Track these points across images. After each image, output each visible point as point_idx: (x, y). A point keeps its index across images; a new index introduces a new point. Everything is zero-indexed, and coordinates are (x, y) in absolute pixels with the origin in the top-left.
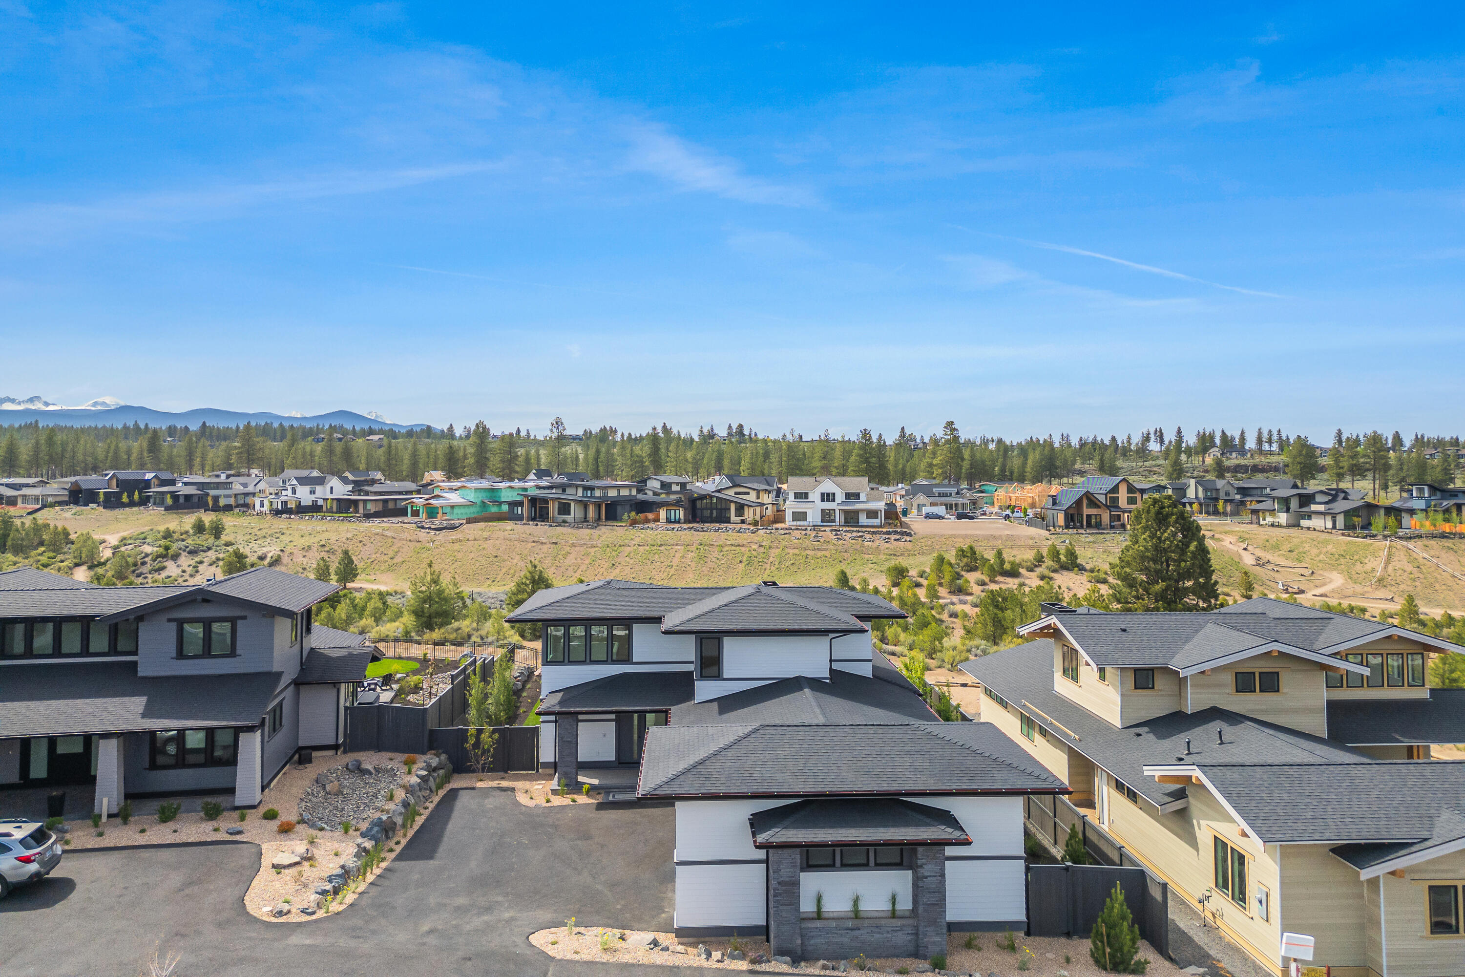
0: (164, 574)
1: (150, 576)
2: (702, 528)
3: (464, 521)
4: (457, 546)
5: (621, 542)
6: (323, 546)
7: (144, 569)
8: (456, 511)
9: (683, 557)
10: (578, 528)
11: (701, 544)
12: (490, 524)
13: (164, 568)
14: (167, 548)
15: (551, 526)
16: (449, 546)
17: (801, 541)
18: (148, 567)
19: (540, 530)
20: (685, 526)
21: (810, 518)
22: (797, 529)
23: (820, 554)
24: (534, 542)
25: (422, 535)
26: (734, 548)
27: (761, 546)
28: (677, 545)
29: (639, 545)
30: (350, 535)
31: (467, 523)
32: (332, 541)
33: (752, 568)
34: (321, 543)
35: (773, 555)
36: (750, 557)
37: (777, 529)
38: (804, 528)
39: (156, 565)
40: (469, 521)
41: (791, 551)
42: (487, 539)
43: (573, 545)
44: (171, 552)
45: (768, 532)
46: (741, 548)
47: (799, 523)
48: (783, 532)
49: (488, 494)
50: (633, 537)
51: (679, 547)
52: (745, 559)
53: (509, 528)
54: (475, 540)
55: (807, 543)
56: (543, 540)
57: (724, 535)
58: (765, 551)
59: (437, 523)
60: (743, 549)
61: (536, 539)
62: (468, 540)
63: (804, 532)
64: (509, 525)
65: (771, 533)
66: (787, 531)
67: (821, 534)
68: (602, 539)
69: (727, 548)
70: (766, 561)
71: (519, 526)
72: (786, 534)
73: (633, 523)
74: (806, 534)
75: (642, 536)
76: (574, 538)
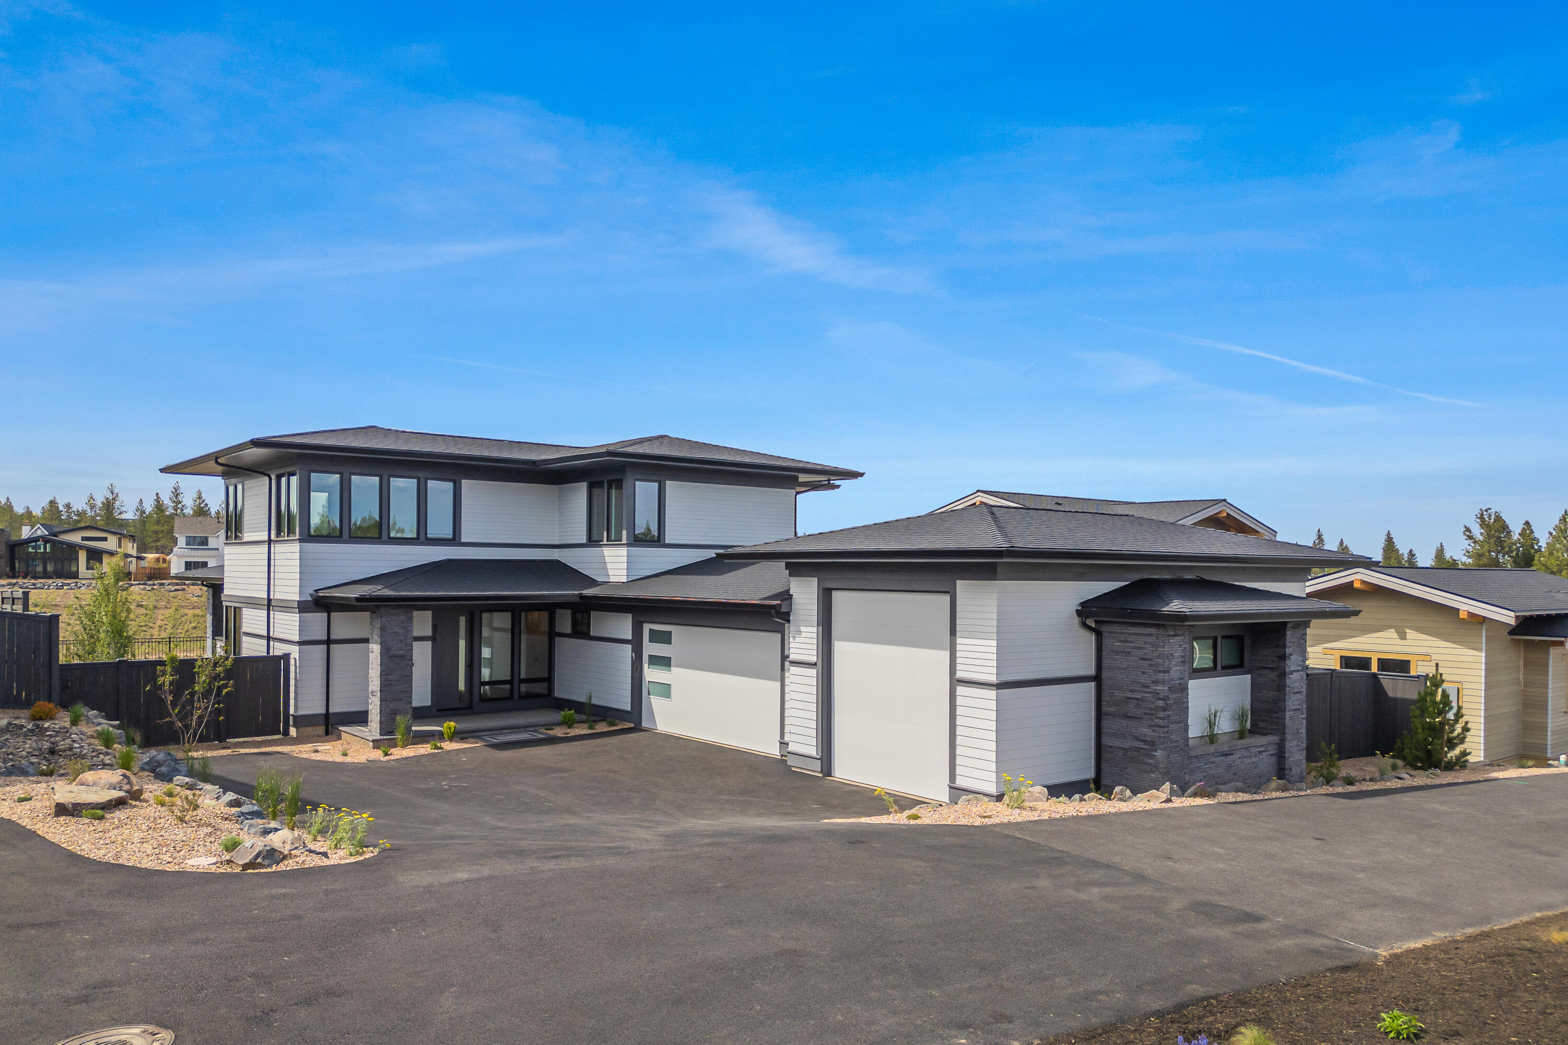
2: (34, 584)
35: (161, 617)
37: (161, 584)
41: (190, 612)
45: (148, 588)
48: (172, 588)
58: (147, 612)
70: (152, 625)
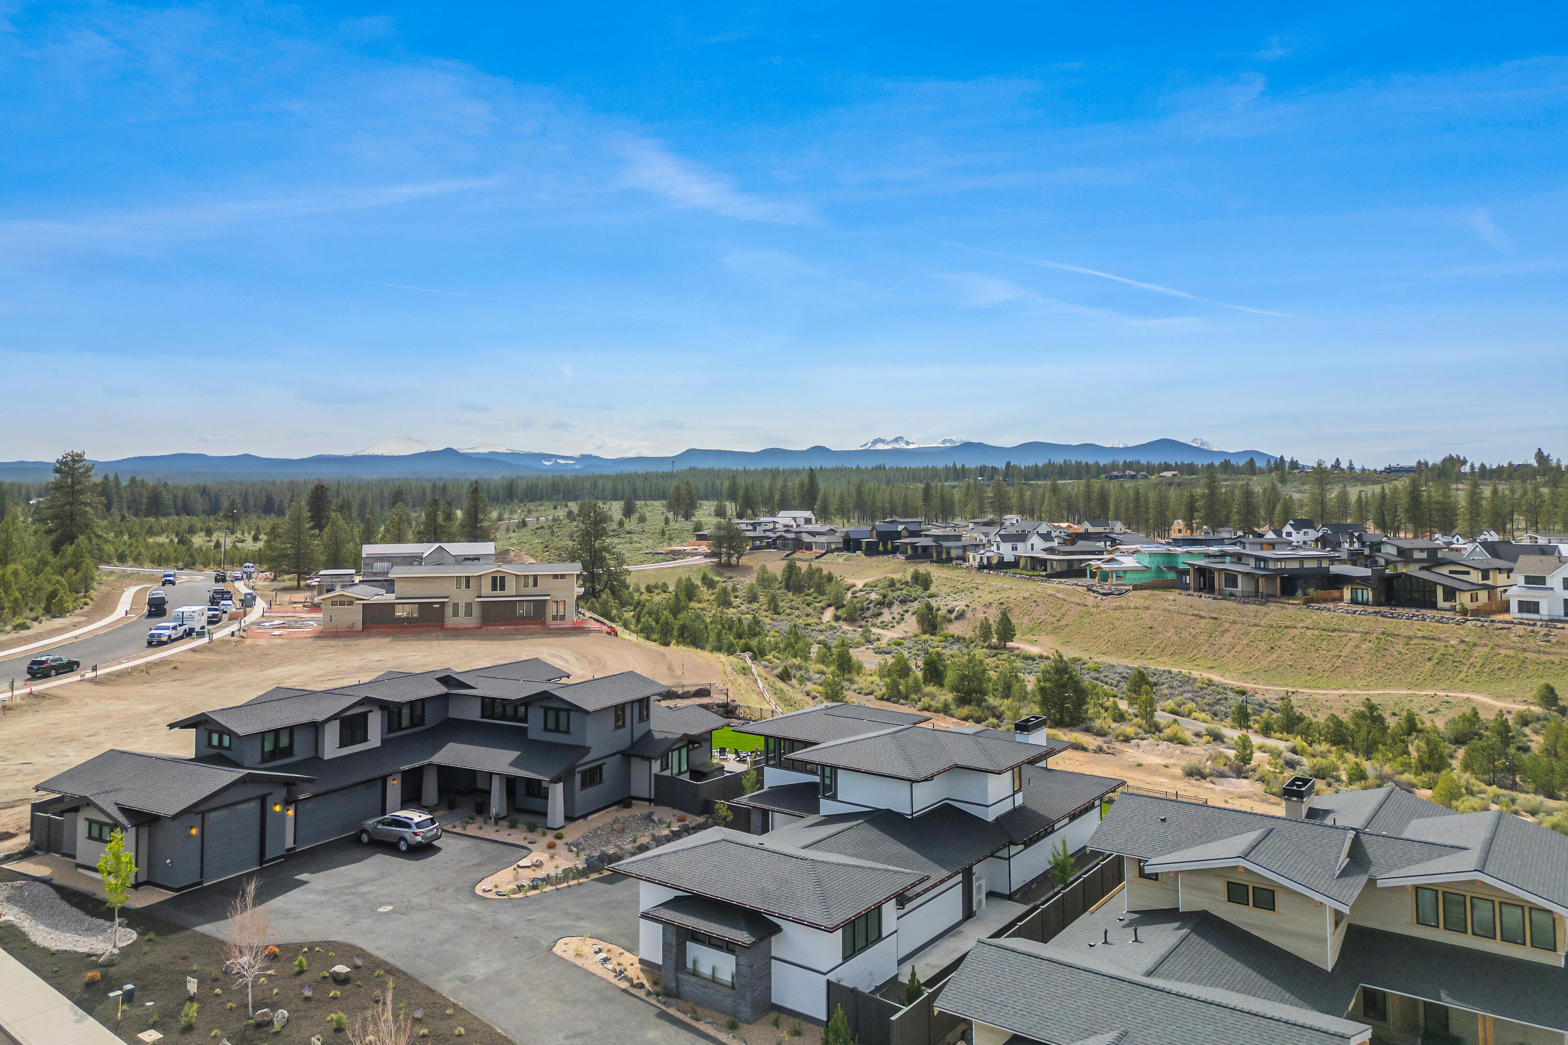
0: (881, 619)
1: (870, 620)
2: (1392, 614)
3: (1131, 588)
4: (1117, 614)
5: (1288, 623)
6: (1002, 603)
7: (868, 614)
8: (1128, 576)
9: (1356, 647)
10: (1244, 602)
11: (1384, 633)
12: (1156, 592)
13: (880, 614)
14: (885, 597)
15: (1215, 599)
16: (1111, 612)
17: (1522, 640)
18: (871, 612)
19: (1203, 602)
20: (1370, 609)
21: (1544, 610)
22: (1521, 623)
23: (1545, 658)
24: (1194, 615)
25: (1091, 599)
26: (1425, 641)
27: (1462, 642)
28: (1354, 632)
29: (1308, 628)
30: (1027, 595)
31: (1134, 590)
32: (1011, 600)
33: (1443, 669)
34: (1002, 601)
35: (1476, 654)
36: (1444, 655)
37: (1493, 621)
38: (1531, 622)
39: (876, 611)
40: (1136, 588)
41: (1503, 652)
42: (1147, 608)
43: (1234, 622)
44: (887, 600)
45: (1479, 624)
46: (1435, 642)
47: (1525, 615)
48: (1500, 625)
49: (1166, 560)
50: (1304, 618)
51: (1355, 635)
52: (1437, 655)
53: (1171, 598)
54: (1136, 608)
55: (1531, 643)
56: (1203, 614)
57: (1417, 624)
58: (1467, 648)
59: (1106, 588)
60: (1437, 644)
61: (1195, 612)
62: (1129, 608)
63: (1530, 628)
64: (1172, 595)
65: (1482, 626)
66: (1507, 626)
67: (1555, 632)
68: (1268, 617)
69: (1416, 641)
70: (1465, 661)
71: (1182, 597)
72: (1504, 628)
73: (1308, 602)
74: (1533, 631)
75: (1315, 617)
76: (1237, 614)
